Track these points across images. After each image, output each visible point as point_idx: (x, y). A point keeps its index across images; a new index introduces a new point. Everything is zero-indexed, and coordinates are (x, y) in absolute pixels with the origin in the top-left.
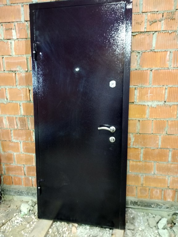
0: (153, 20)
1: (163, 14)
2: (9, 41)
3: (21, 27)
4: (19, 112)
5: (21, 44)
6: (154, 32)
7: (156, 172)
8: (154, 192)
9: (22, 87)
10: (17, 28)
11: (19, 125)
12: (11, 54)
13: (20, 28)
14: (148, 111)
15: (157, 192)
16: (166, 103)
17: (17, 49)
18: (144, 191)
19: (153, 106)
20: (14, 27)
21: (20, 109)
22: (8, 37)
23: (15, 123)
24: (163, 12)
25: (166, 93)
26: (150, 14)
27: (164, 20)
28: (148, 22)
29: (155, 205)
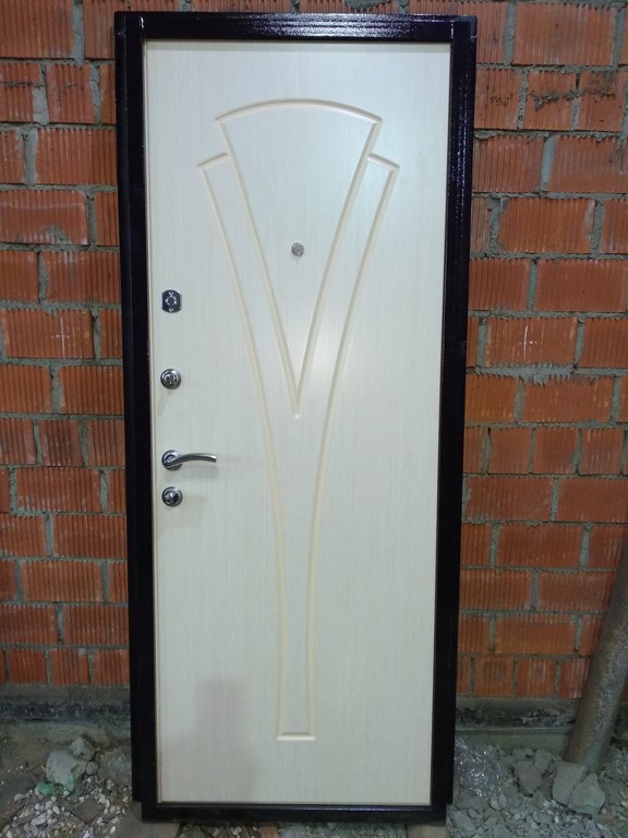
0: (545, 94)
1: (578, 75)
2: (18, 129)
3: (70, 80)
4: (47, 402)
5: (67, 145)
6: (547, 135)
7: (539, 604)
8: (530, 673)
9: (62, 306)
10: (53, 85)
11: (43, 451)
12: (23, 181)
13: (65, 83)
14: (519, 398)
15: (539, 671)
16: (580, 371)
17: (48, 163)
18: (497, 672)
19: (537, 379)
20: (41, 77)
21: (52, 389)
22: (14, 116)
23: (28, 443)
24: (577, 70)
25: (579, 338)
26: (537, 72)
27: (583, 95)
28: (531, 99)
29: (532, 716)
